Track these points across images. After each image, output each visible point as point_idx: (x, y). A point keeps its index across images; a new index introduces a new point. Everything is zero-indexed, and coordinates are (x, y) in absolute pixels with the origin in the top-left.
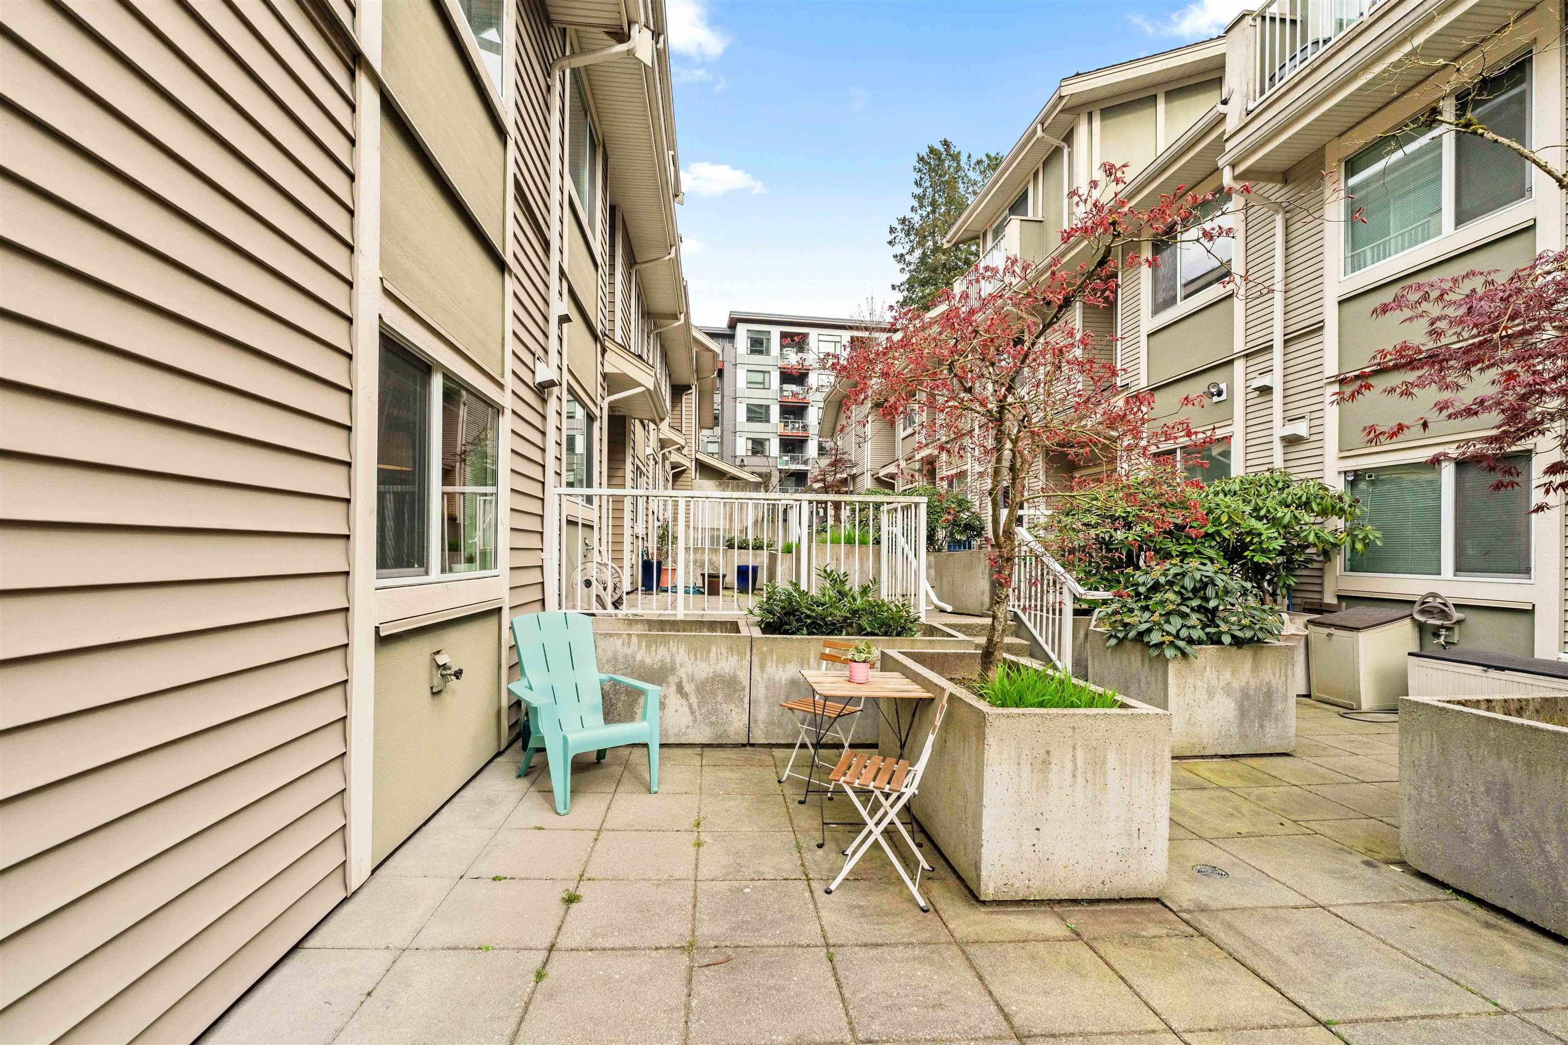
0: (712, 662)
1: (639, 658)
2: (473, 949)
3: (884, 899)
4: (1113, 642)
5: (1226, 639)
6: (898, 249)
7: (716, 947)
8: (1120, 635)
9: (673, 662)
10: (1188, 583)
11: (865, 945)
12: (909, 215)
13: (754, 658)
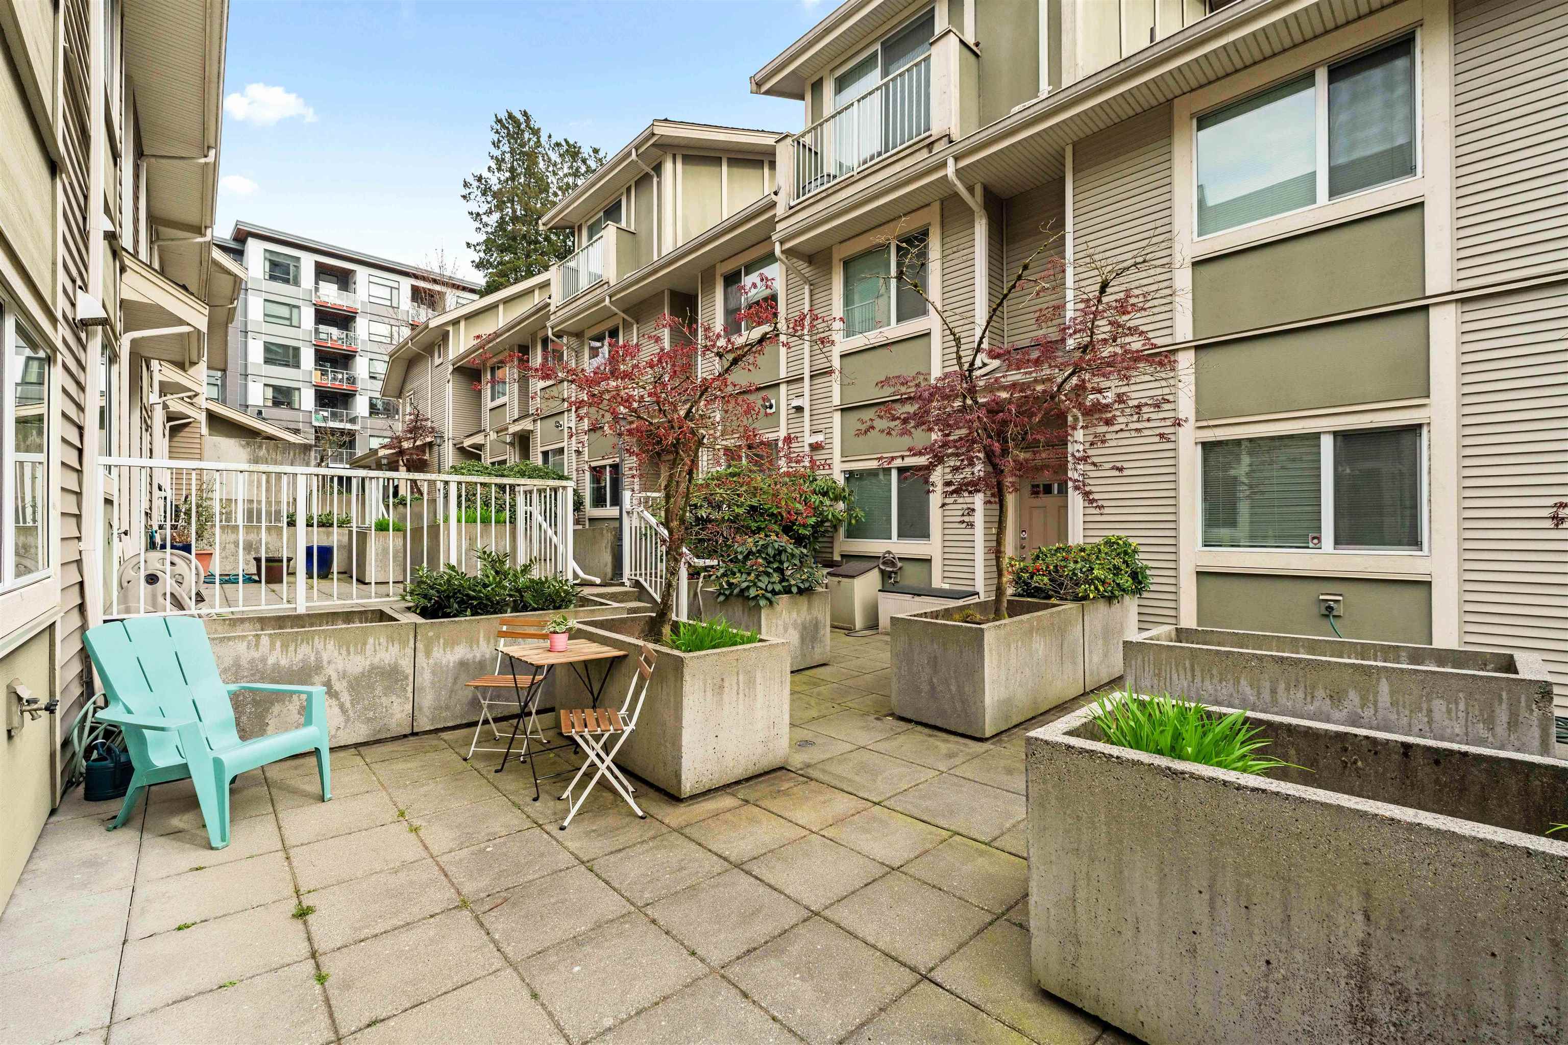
0: (368, 653)
1: (271, 661)
2: (211, 991)
3: (610, 820)
4: (722, 598)
5: (794, 590)
6: (473, 206)
7: (489, 896)
8: (727, 592)
9: (319, 660)
10: (771, 551)
11: (612, 853)
12: (486, 174)
13: (420, 645)
